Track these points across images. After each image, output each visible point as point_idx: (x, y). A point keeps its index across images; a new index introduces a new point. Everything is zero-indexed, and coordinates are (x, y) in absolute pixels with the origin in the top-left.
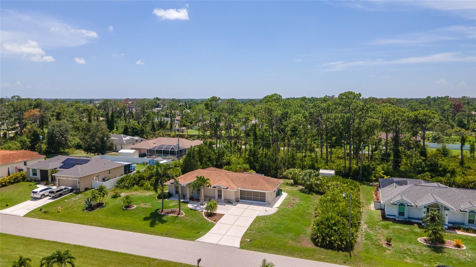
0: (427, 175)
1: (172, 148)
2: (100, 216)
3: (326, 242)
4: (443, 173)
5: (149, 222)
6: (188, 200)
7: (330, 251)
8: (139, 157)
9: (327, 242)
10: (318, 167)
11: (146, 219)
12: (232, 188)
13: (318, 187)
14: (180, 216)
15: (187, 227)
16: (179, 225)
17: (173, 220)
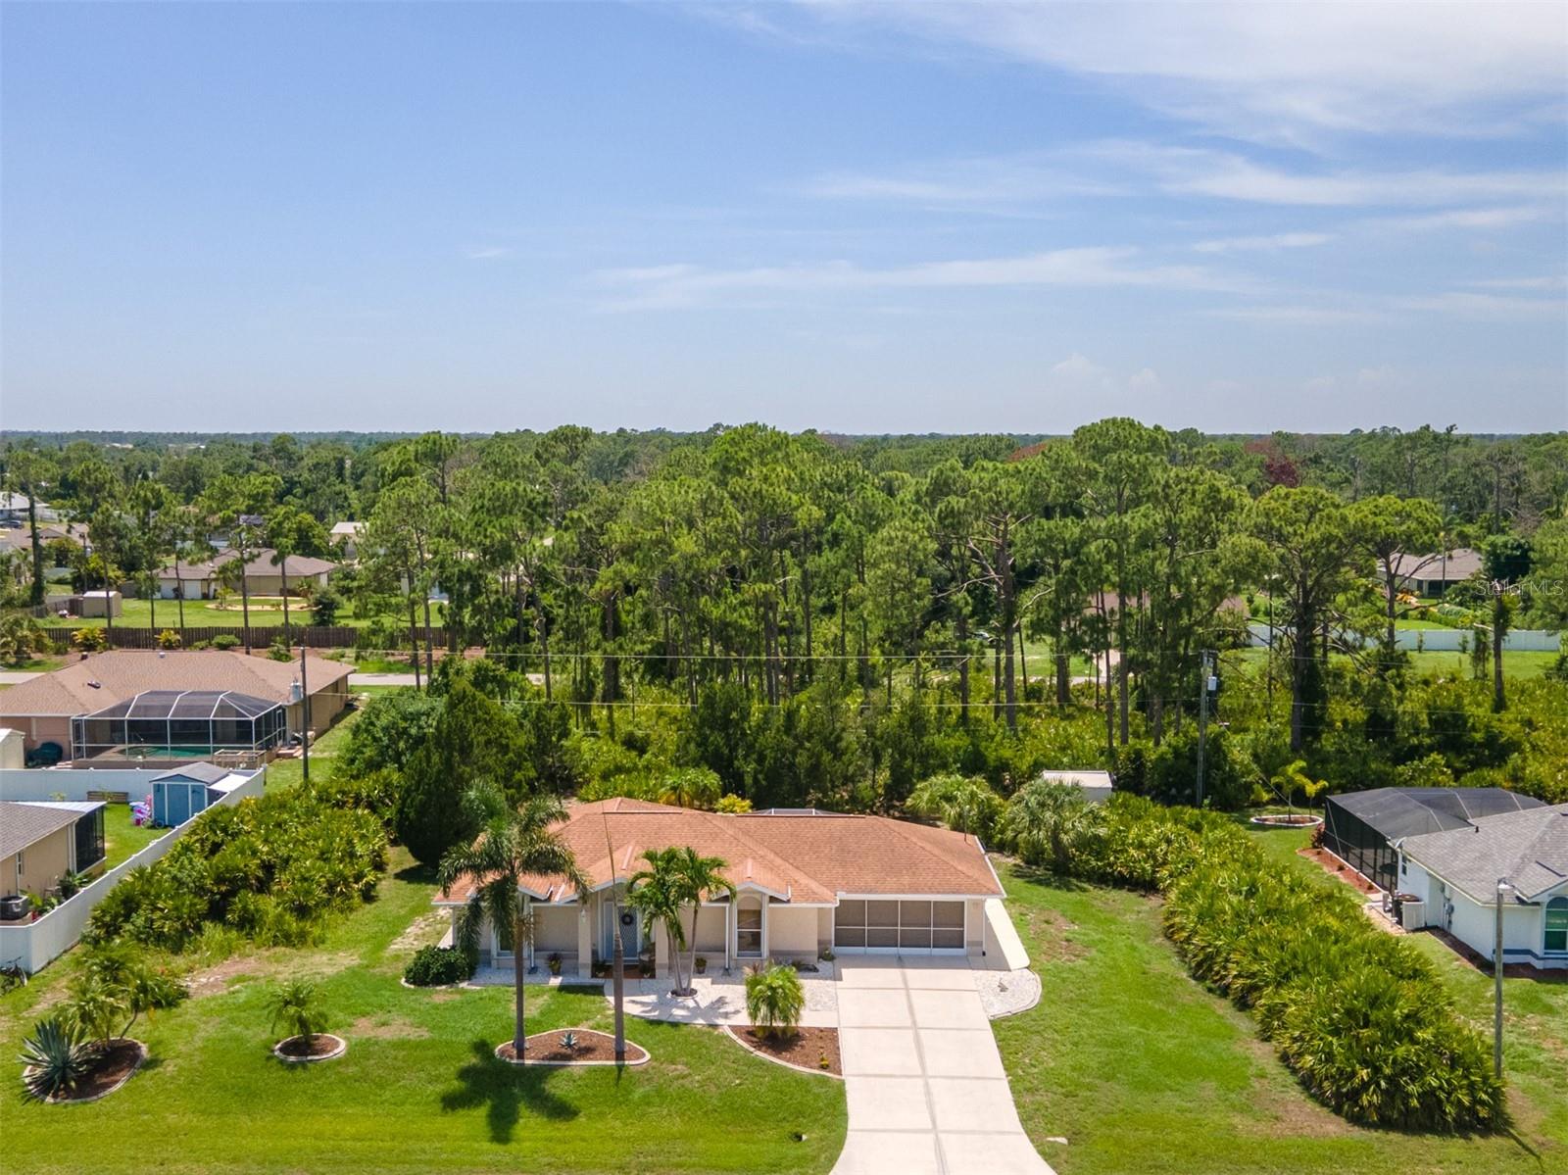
0: (1434, 764)
1: (221, 707)
2: (172, 1119)
3: (1406, 1104)
4: (1487, 752)
5: (480, 1114)
6: (585, 977)
7: (1432, 1140)
8: (27, 765)
9: (1415, 1103)
10: (999, 759)
11: (452, 1102)
12: (811, 896)
13: (1099, 855)
14: (632, 1063)
15: (716, 1115)
16: (664, 1113)
17: (613, 1090)
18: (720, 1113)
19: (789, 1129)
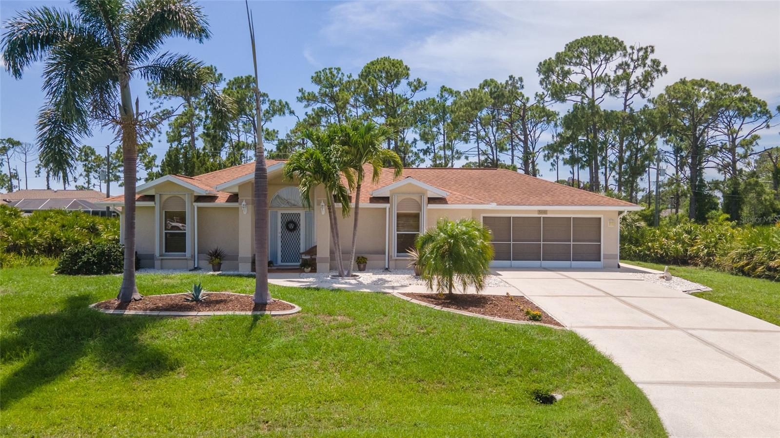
14: (273, 313)
15: (398, 368)
16: (315, 367)
17: (240, 340)
18: (404, 366)
19: (523, 386)
